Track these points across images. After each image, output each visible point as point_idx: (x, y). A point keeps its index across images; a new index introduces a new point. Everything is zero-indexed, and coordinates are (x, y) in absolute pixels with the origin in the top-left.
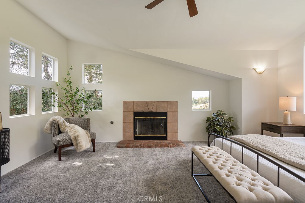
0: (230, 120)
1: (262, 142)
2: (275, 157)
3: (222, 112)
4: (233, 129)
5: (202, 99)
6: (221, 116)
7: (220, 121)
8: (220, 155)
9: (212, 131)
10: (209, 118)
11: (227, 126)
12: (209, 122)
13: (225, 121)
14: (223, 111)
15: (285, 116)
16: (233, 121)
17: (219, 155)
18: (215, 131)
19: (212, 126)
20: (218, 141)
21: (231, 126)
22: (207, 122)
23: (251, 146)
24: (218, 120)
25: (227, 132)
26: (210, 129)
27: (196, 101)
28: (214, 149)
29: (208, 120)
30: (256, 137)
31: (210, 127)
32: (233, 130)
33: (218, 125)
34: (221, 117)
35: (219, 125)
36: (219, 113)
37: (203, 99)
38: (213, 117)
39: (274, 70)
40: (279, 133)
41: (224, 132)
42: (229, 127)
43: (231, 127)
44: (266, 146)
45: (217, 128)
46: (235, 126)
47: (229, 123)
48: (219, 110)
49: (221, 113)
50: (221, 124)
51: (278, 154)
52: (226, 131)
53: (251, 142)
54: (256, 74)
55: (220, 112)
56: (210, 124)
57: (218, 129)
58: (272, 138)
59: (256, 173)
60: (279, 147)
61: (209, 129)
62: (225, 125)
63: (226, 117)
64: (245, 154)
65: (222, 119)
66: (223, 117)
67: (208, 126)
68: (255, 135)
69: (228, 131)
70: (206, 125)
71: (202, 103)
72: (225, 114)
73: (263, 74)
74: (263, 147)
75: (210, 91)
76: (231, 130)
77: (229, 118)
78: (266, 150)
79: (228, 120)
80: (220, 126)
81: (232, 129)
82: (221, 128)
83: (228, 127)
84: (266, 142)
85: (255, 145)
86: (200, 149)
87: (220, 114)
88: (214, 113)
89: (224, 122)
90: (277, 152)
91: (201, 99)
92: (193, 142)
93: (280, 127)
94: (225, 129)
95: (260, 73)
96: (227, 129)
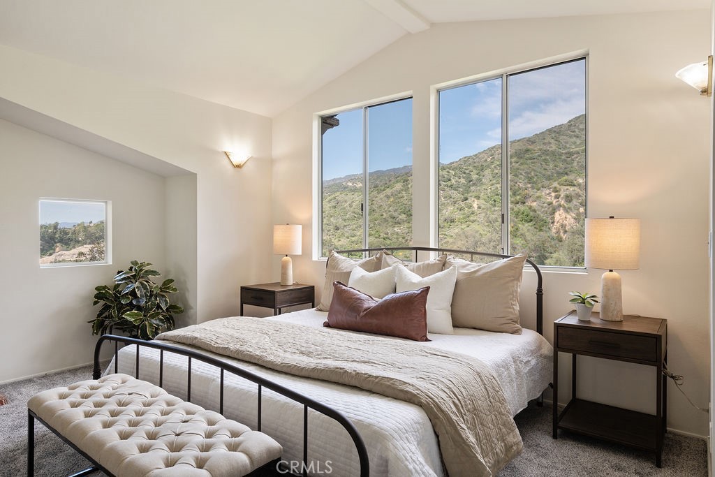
0: (168, 288)
1: (236, 335)
2: (260, 363)
3: (146, 268)
4: (176, 312)
5: (89, 229)
6: (141, 280)
7: (138, 294)
8: (130, 394)
9: (114, 327)
10: (105, 287)
11: (159, 307)
12: (102, 302)
13: (154, 293)
14: (148, 264)
15: (284, 267)
16: (175, 290)
17: (125, 398)
18: (125, 326)
19: (114, 312)
20: (127, 354)
21: (171, 306)
22: (95, 303)
23: (212, 349)
24: (133, 293)
25: (158, 322)
26: (106, 322)
27: (67, 234)
28: (112, 381)
29: (101, 294)
30: (226, 324)
31: (106, 317)
32: (176, 315)
33: (131, 306)
34: (141, 283)
35: (134, 306)
36: (135, 270)
37: (92, 230)
38: (118, 285)
39: (266, 162)
40: (273, 307)
41: (151, 325)
42: (164, 309)
43: (172, 308)
44: (243, 342)
45: (129, 317)
46: (180, 305)
47: (163, 296)
48: (135, 263)
49: (141, 270)
50: (143, 303)
51: (265, 354)
52: (155, 322)
53: (214, 338)
54: (230, 167)
55: (139, 267)
56: (106, 308)
57: (132, 320)
58: (258, 321)
59: (218, 416)
60: (267, 339)
61: (103, 322)
62: (153, 304)
63: (155, 282)
64: (197, 375)
65: (145, 287)
66: (147, 282)
67: (99, 315)
68: (225, 320)
69: (161, 320)
70: (92, 312)
71: (88, 241)
72: (154, 273)
73: (244, 169)
74: (238, 347)
75: (106, 203)
76: (170, 316)
77: (163, 285)
78: (242, 352)
79: (161, 288)
80: (139, 308)
81: (172, 314)
82: (142, 314)
83: (162, 309)
84: (244, 332)
85: (221, 346)
86: (62, 397)
87: (138, 273)
88: (119, 272)
89: (151, 296)
90: (263, 352)
91: (85, 227)
92: (45, 376)
93: (273, 292)
94: (152, 316)
95: (239, 166)
96: (158, 314)
